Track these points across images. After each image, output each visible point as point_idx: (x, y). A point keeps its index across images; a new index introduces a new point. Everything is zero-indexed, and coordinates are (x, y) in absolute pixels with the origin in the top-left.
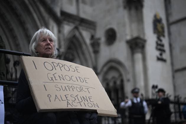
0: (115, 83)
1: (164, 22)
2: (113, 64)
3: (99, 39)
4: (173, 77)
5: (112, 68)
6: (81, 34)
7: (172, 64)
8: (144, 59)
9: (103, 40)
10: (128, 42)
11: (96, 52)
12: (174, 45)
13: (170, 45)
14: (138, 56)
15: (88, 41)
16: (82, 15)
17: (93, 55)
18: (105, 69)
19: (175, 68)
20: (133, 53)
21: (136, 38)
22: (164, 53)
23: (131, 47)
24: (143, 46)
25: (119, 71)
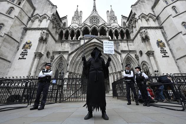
1: (164, 41)
3: (138, 55)
4: (176, 63)
5: (144, 64)
6: (130, 55)
7: (174, 57)
9: (139, 55)
11: (138, 60)
12: (172, 49)
14: (152, 58)
15: (134, 57)
16: (130, 49)
17: (137, 61)
18: (142, 65)
19: (176, 58)
20: (149, 57)
21: (148, 51)
22: (166, 54)
23: (148, 55)
24: (153, 54)
25: (146, 65)
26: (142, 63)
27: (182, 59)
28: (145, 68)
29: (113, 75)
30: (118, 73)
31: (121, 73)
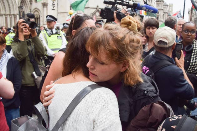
0: (37, 16)
2: (37, 10)
5: (36, 11)
7: (57, 11)
8: (47, 9)
10: (42, 3)
11: (31, 4)
12: (59, 4)
13: (57, 4)
14: (45, 9)
17: (30, 5)
18: (34, 11)
19: (58, 12)
20: (43, 8)
21: (45, 3)
22: (54, 7)
23: (43, 5)
24: (47, 5)
25: (38, 13)
26: (35, 10)
27: (61, 14)
28: (37, 14)
29: (6, 16)
30: (13, 16)
31: (16, 16)
